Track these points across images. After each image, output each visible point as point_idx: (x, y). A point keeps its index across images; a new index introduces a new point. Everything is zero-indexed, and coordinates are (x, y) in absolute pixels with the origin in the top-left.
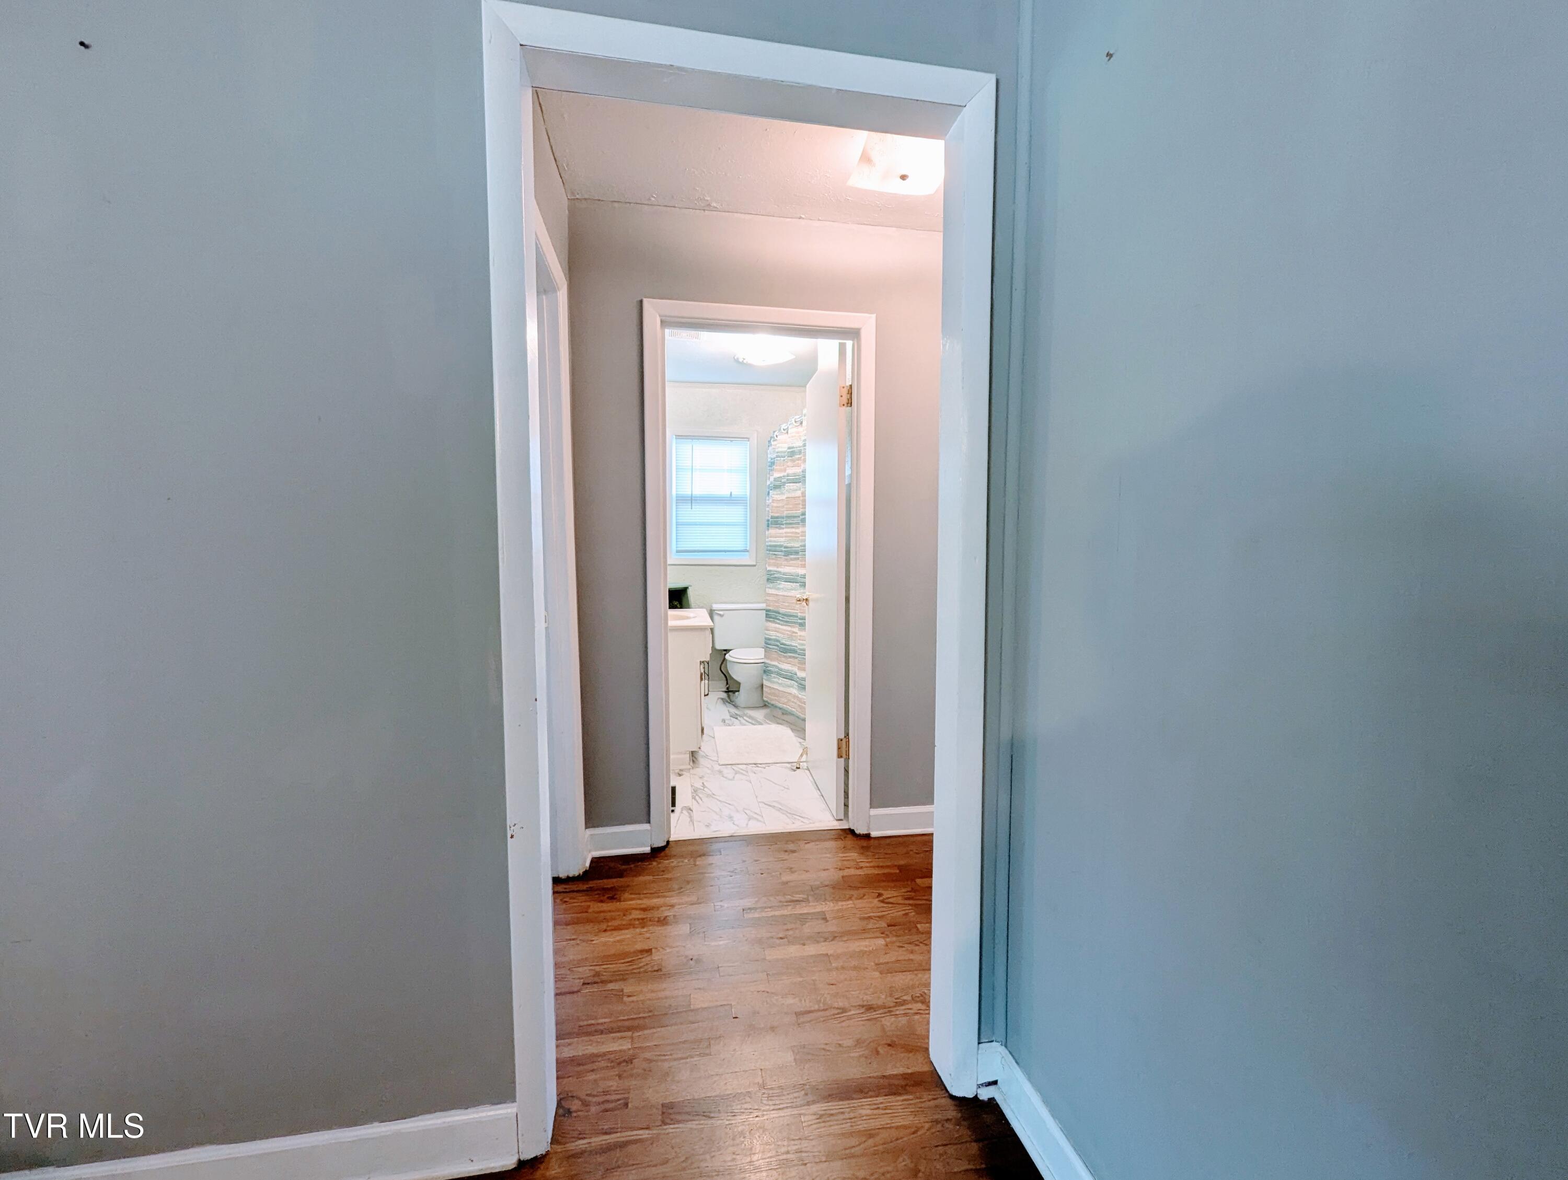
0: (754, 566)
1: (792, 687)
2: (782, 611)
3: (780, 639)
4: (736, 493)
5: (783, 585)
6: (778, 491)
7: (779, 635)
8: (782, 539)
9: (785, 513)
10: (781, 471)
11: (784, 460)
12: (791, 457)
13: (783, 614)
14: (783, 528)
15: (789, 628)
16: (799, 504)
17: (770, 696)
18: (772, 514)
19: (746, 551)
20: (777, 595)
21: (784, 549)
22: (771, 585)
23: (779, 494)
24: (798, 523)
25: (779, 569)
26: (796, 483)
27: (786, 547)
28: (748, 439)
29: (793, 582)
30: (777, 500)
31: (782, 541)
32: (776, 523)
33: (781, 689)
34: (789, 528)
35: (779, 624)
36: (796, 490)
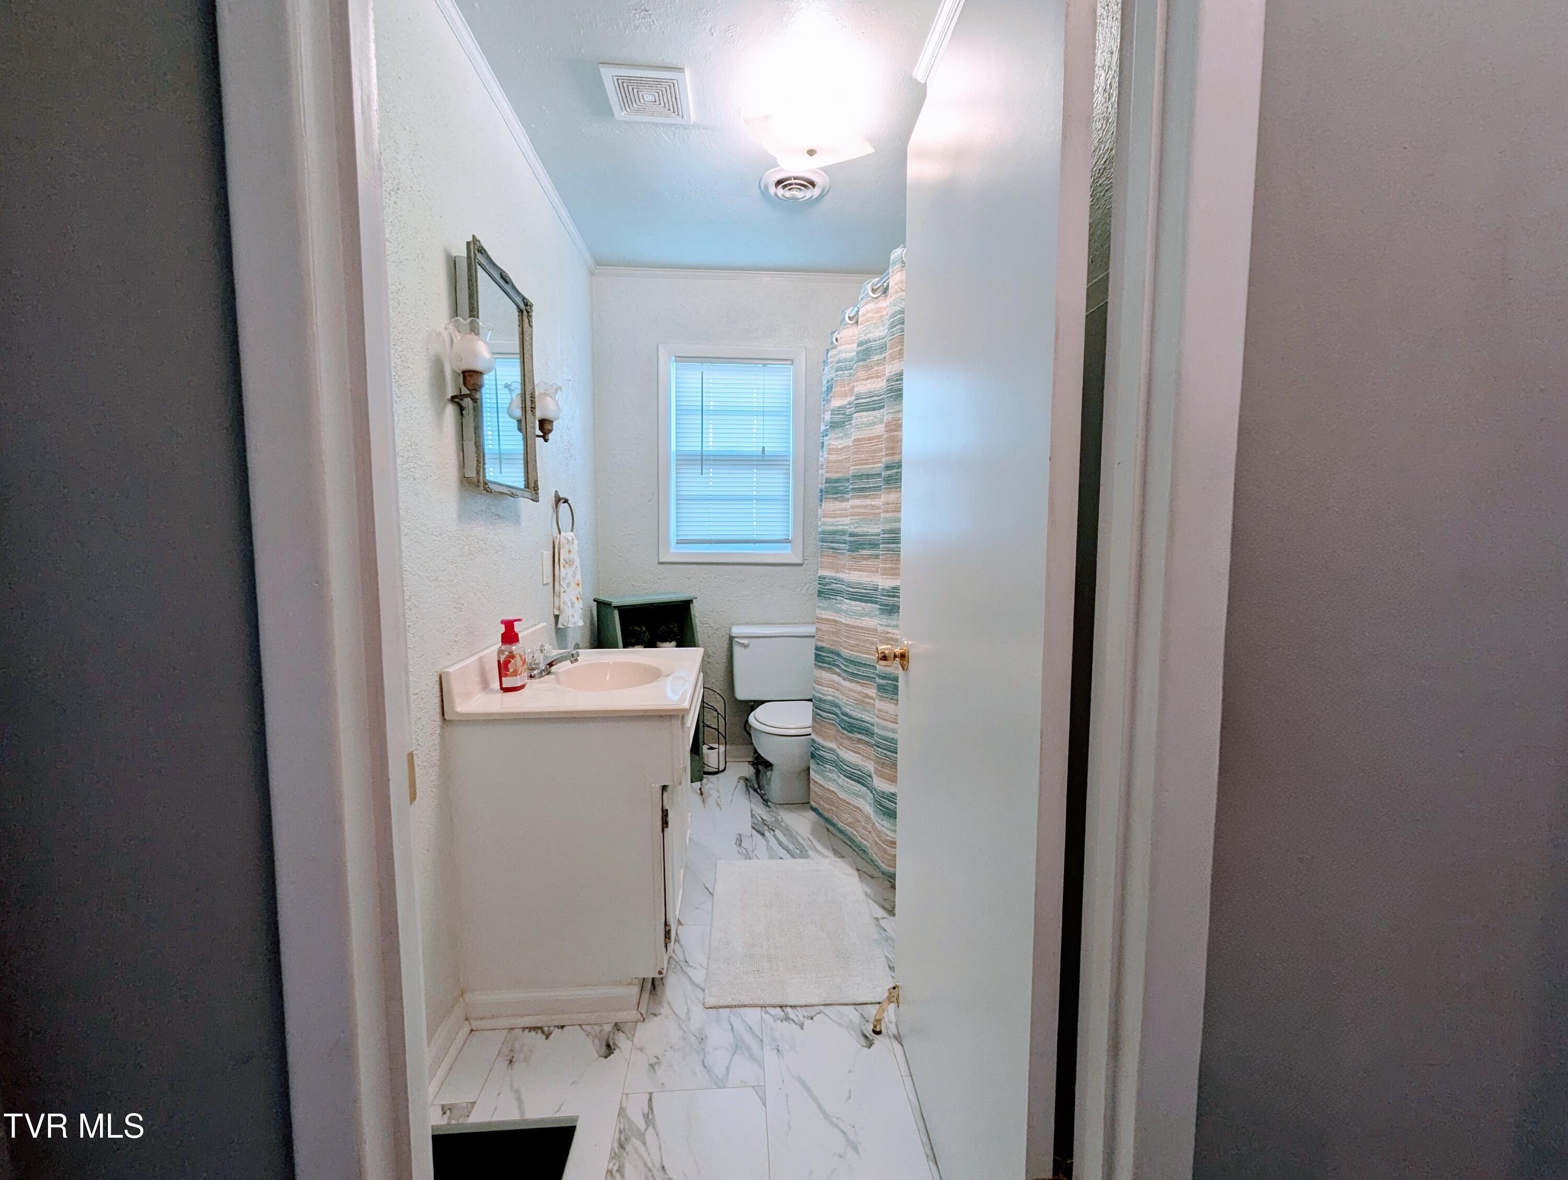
0: (801, 565)
1: (863, 797)
2: (845, 652)
3: (841, 703)
4: (772, 447)
5: (848, 605)
6: (839, 433)
7: (841, 696)
8: (847, 520)
9: (853, 470)
10: (845, 395)
11: (850, 375)
12: (865, 360)
13: (846, 659)
14: (847, 500)
15: (858, 688)
16: (880, 450)
17: (822, 803)
18: (829, 475)
19: (787, 541)
20: (835, 621)
21: (848, 539)
22: (826, 603)
23: (842, 438)
24: (878, 488)
25: (840, 575)
26: (874, 409)
27: (851, 535)
28: (792, 361)
29: (866, 602)
30: (837, 450)
31: (845, 523)
32: (836, 491)
33: (842, 795)
34: (858, 497)
35: (839, 675)
36: (874, 424)
